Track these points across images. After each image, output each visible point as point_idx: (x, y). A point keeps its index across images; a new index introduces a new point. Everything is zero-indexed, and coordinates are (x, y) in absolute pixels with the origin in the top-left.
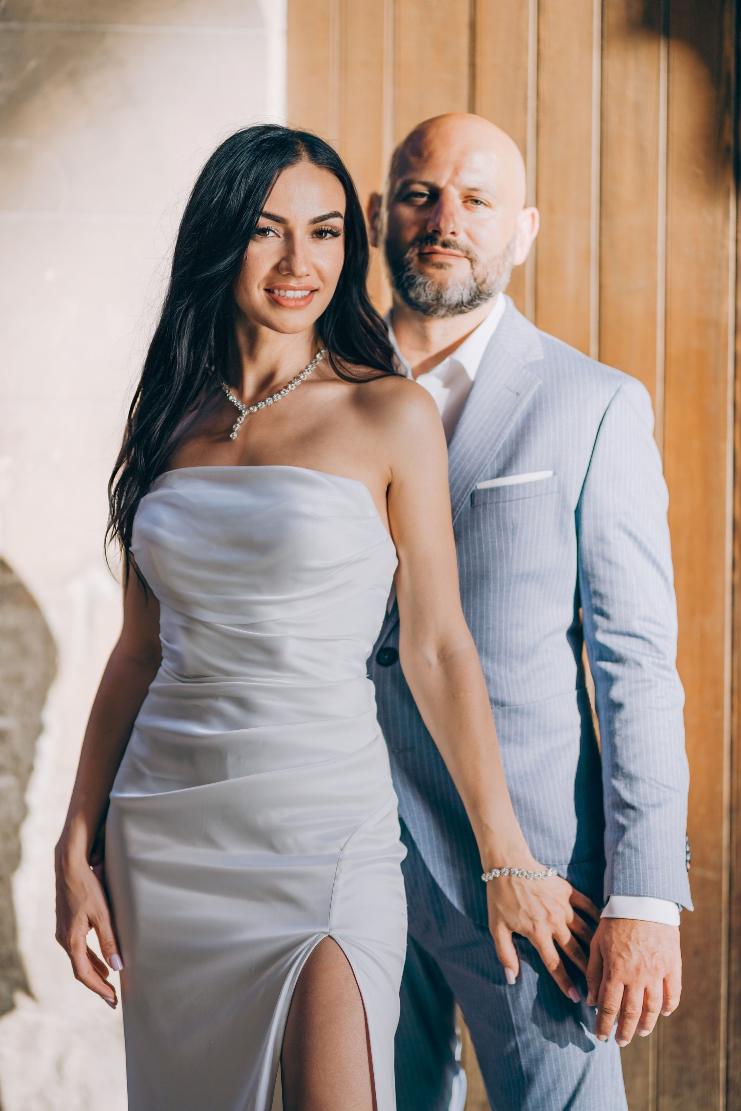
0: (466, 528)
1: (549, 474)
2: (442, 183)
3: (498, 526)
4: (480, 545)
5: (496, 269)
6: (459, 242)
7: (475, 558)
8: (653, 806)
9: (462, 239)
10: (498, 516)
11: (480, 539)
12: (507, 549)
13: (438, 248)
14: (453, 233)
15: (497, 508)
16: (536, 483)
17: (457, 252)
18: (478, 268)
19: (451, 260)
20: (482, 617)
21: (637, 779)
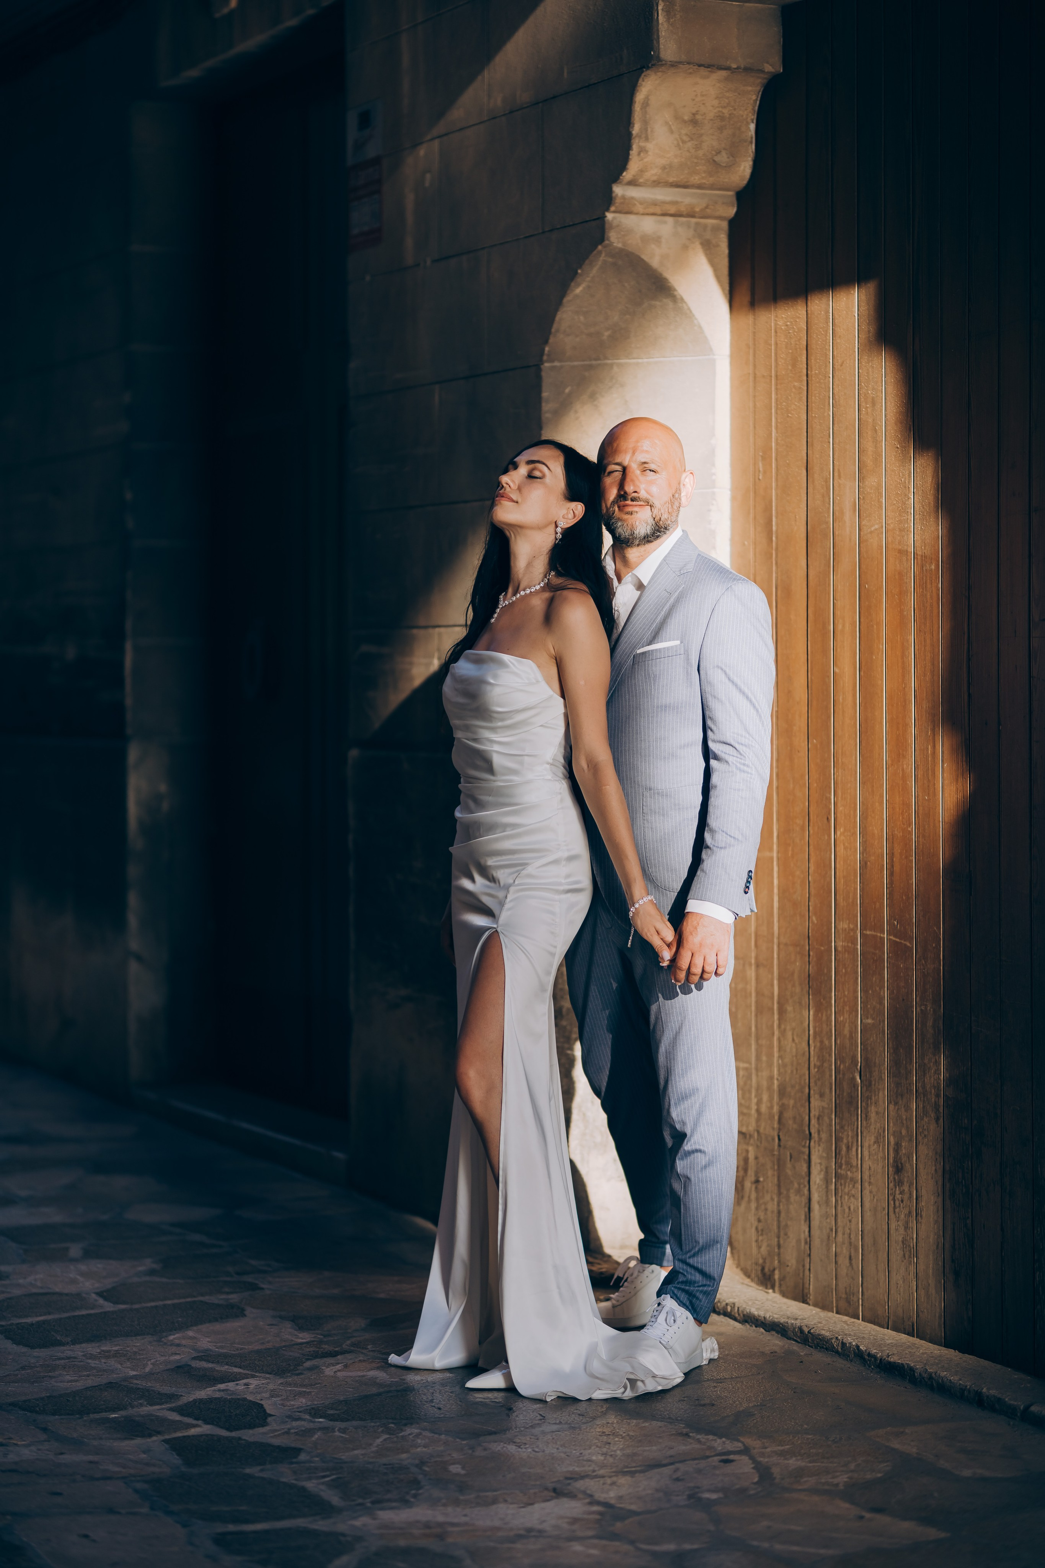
0: (628, 677)
1: (678, 642)
2: (626, 463)
3: (645, 676)
4: (635, 688)
5: (667, 510)
6: (641, 497)
7: (633, 696)
8: (721, 848)
9: (643, 494)
10: (645, 670)
11: (635, 684)
12: (651, 690)
13: (629, 502)
14: (635, 492)
15: (645, 665)
16: (668, 648)
17: (641, 503)
18: (655, 511)
19: (636, 509)
20: (637, 733)
21: (716, 832)
